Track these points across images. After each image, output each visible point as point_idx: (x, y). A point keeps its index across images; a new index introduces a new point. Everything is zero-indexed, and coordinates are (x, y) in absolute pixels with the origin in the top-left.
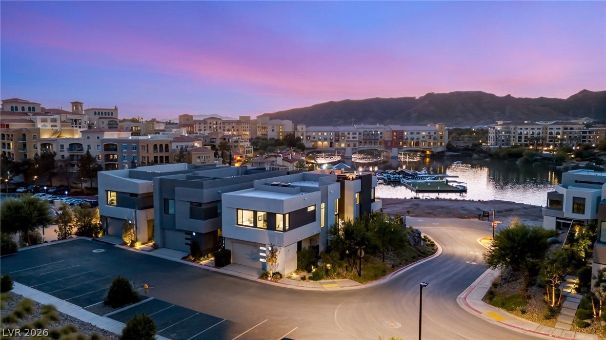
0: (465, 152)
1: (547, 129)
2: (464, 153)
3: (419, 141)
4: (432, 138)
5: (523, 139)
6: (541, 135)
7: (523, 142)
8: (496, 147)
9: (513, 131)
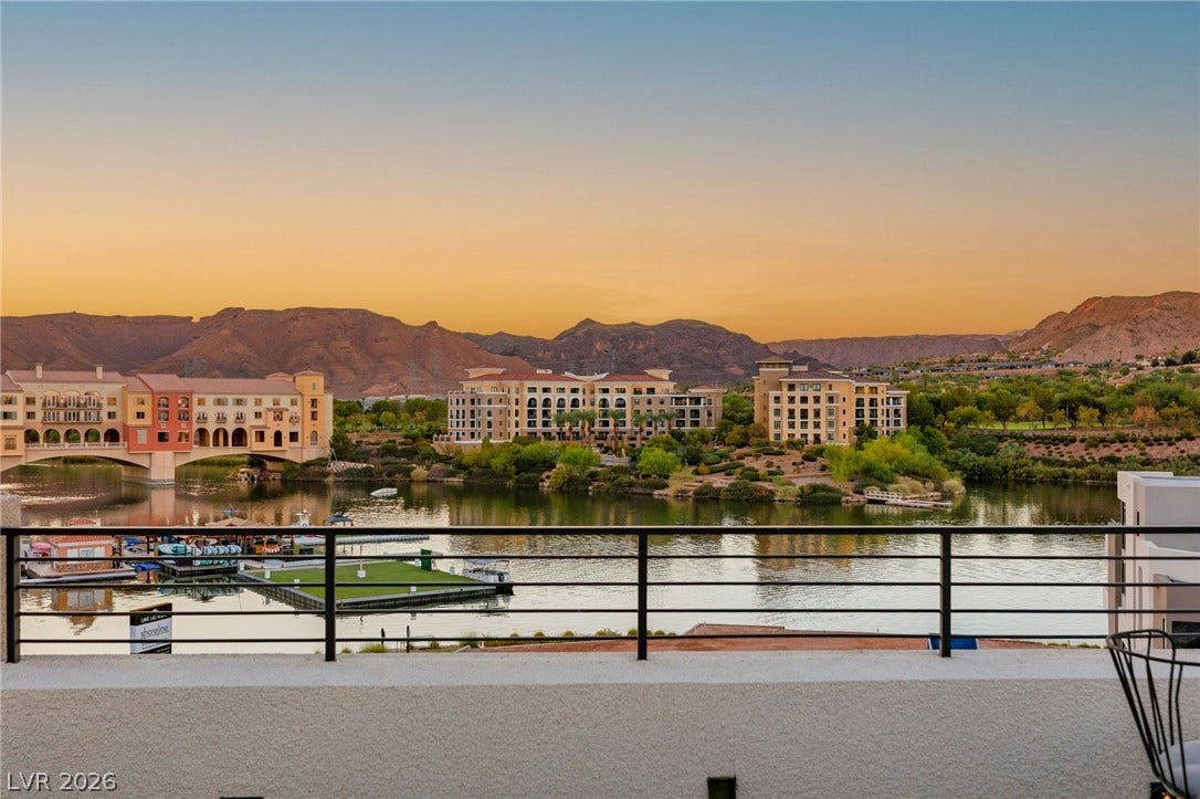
0: (386, 459)
1: (593, 392)
2: (383, 465)
3: (246, 427)
4: (286, 416)
5: (539, 418)
6: (581, 408)
7: (539, 427)
8: (473, 442)
9: (514, 396)
